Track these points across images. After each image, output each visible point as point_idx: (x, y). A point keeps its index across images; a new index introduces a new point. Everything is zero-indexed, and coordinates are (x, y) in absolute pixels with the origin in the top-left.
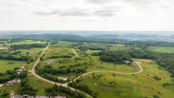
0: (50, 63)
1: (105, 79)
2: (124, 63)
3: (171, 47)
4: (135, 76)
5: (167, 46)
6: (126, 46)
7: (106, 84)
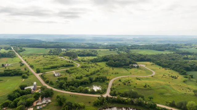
0: (59, 74)
1: (136, 84)
2: (133, 67)
3: (147, 49)
4: (154, 77)
5: (144, 49)
6: (111, 50)
7: (141, 88)
